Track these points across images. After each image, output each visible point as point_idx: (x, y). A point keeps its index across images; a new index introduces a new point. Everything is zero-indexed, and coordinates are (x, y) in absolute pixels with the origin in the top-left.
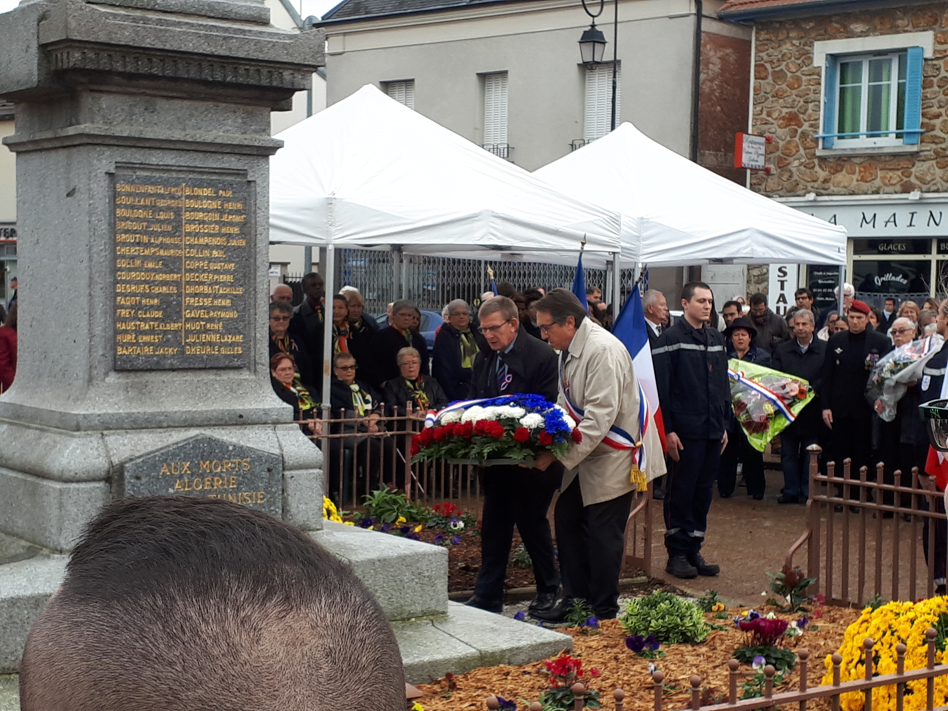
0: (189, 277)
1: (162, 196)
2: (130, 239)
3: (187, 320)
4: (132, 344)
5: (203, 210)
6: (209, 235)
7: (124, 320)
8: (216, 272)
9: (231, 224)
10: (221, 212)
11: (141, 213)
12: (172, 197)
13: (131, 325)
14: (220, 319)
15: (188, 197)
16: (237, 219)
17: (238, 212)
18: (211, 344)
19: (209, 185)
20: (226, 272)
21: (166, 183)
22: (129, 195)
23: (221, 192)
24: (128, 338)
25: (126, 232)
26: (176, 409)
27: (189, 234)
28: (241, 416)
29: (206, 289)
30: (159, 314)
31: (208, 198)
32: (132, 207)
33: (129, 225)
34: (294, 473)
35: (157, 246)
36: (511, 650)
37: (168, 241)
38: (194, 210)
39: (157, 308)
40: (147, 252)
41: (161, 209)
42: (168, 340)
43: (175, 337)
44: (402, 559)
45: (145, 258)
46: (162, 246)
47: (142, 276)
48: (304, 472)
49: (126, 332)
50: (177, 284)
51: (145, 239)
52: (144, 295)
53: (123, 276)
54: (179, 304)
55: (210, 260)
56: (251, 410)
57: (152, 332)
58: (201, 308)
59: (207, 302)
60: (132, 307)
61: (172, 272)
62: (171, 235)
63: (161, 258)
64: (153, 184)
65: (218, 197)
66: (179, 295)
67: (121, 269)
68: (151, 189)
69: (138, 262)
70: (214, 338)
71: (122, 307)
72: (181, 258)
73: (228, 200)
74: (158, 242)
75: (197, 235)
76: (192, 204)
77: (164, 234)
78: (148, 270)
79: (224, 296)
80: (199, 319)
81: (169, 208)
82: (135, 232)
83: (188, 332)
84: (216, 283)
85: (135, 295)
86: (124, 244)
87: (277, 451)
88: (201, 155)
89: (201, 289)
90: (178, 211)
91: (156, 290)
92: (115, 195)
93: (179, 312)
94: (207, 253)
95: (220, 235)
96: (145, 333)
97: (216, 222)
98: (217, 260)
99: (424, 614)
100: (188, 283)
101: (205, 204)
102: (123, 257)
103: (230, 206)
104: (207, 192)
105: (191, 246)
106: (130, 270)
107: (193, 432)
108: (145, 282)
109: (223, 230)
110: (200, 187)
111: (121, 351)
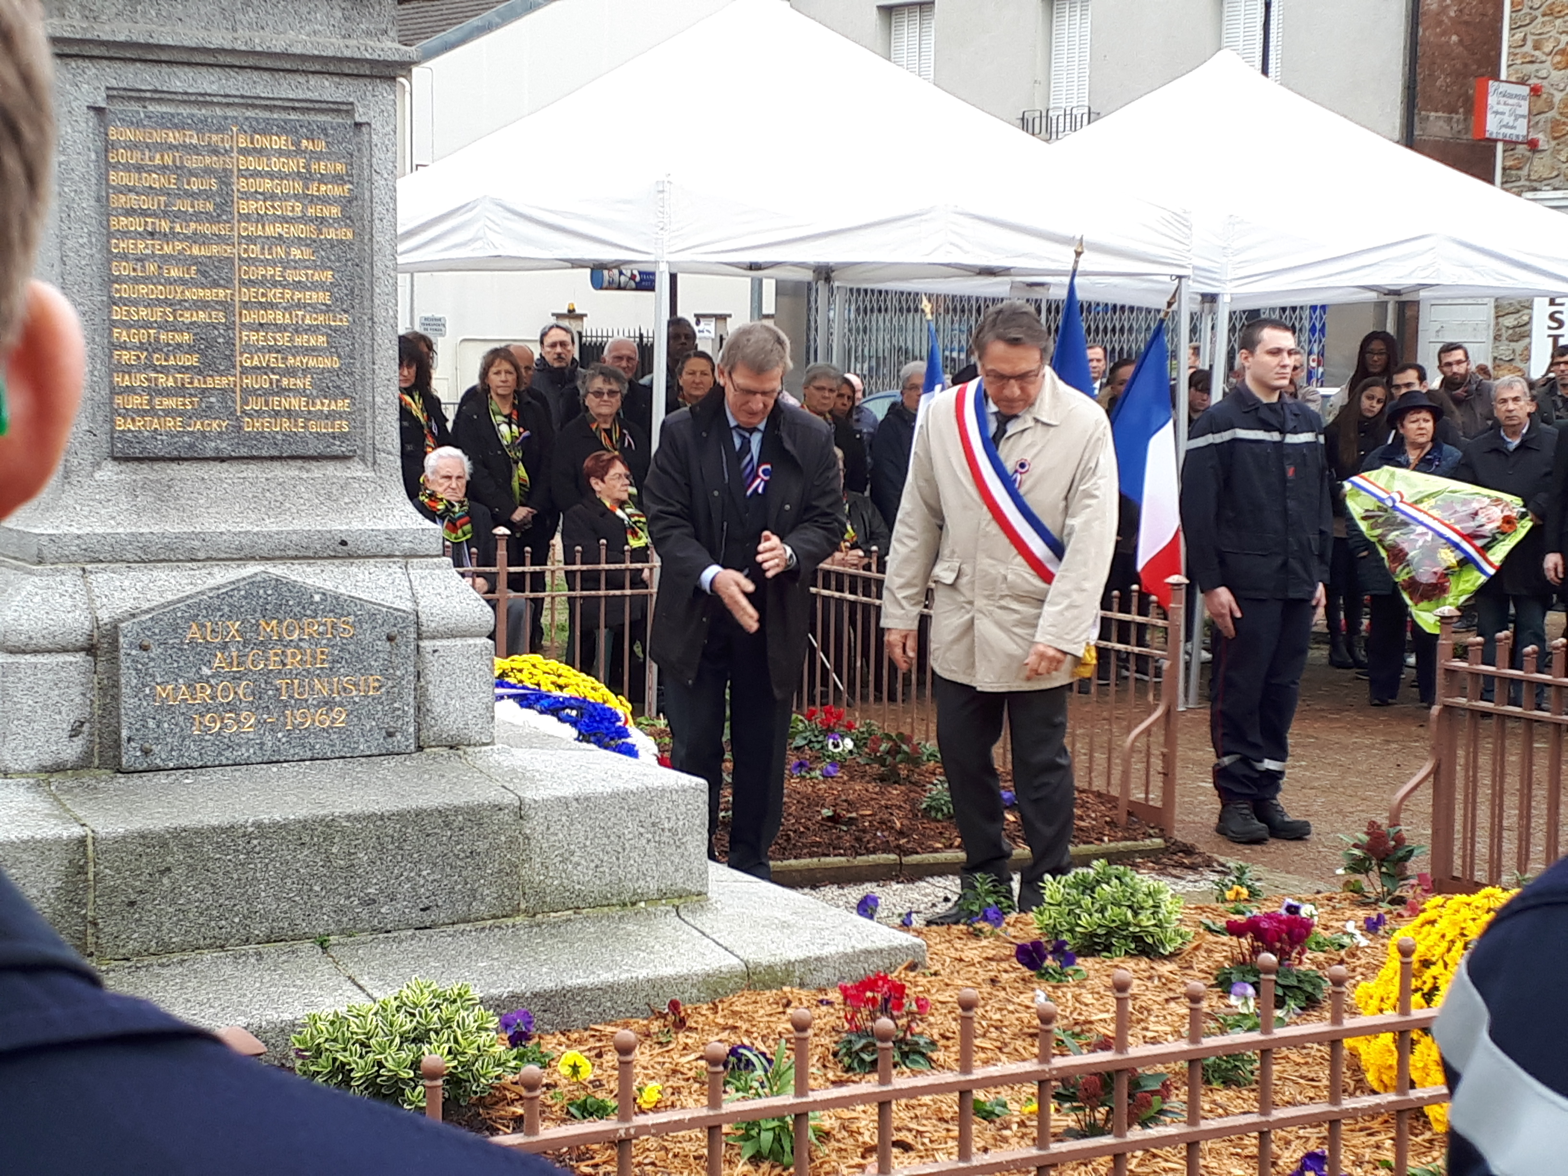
0: (247, 294)
1: (194, 150)
2: (135, 224)
3: (245, 371)
4: (142, 413)
5: (271, 176)
6: (285, 220)
7: (127, 370)
8: (298, 286)
9: (325, 200)
10: (307, 178)
11: (155, 180)
12: (215, 151)
13: (139, 380)
14: (306, 370)
15: (243, 152)
16: (336, 190)
17: (338, 179)
18: (291, 414)
19: (283, 129)
20: (316, 286)
21: (202, 126)
22: (132, 146)
23: (305, 143)
24: (136, 402)
25: (130, 212)
26: (223, 528)
27: (247, 218)
28: (344, 543)
29: (280, 317)
30: (193, 360)
31: (280, 153)
32: (139, 168)
33: (133, 200)
34: (438, 643)
35: (187, 238)
36: (805, 962)
37: (206, 229)
38: (256, 174)
39: (190, 349)
40: (168, 250)
41: (192, 173)
42: (210, 407)
43: (224, 401)
44: (621, 798)
45: (166, 259)
46: (196, 238)
47: (158, 292)
48: (459, 642)
49: (130, 390)
50: (225, 306)
51: (165, 226)
52: (163, 326)
53: (125, 291)
54: (230, 343)
55: (286, 264)
56: (362, 533)
57: (180, 391)
58: (270, 349)
59: (283, 340)
60: (141, 347)
61: (216, 284)
62: (212, 219)
63: (194, 260)
64: (181, 126)
65: (299, 152)
66: (230, 326)
67: (118, 280)
68: (174, 137)
69: (152, 268)
70: (296, 403)
71: (123, 347)
72: (229, 259)
73: (318, 156)
74: (188, 232)
75: (260, 219)
76: (253, 163)
77: (197, 216)
78: (170, 282)
79: (312, 330)
80: (269, 369)
81: (208, 171)
82: (144, 213)
83: (248, 392)
84: (299, 306)
85: (147, 325)
86: (125, 234)
87: (408, 606)
88: (266, 75)
89: (270, 316)
90: (224, 177)
91: (187, 317)
92: (106, 147)
93: (230, 358)
94: (280, 252)
95: (304, 219)
96: (167, 392)
97: (296, 197)
98: (297, 265)
99: (663, 895)
100: (245, 305)
101: (277, 164)
102: (124, 257)
103: (321, 168)
104: (280, 142)
105: (251, 240)
106: (136, 281)
108: (167, 302)
109: (311, 211)
110: (264, 132)
111: (121, 425)
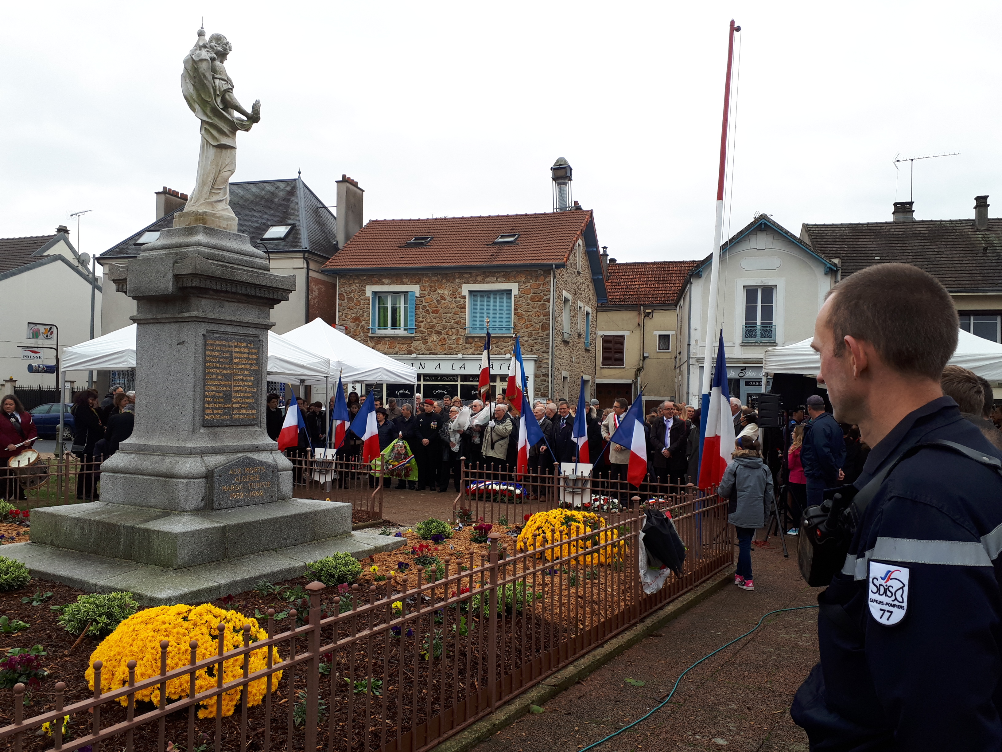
0: (235, 383)
1: (225, 346)
2: (211, 365)
3: (234, 403)
4: (211, 414)
5: (241, 353)
6: (244, 364)
7: (208, 403)
8: (246, 381)
9: (252, 359)
10: (248, 353)
11: (216, 354)
12: (229, 346)
13: (210, 406)
14: (247, 403)
15: (236, 347)
16: (255, 357)
17: (255, 354)
18: (243, 414)
19: (244, 341)
20: (250, 381)
21: (227, 340)
22: (212, 345)
23: (249, 345)
24: (210, 411)
25: (210, 362)
26: (231, 444)
27: (235, 363)
28: (257, 447)
29: (242, 389)
30: (222, 400)
31: (243, 347)
32: (213, 350)
33: (211, 359)
34: (281, 473)
35: (222, 368)
36: (386, 545)
37: (227, 366)
38: (238, 352)
39: (222, 397)
40: (218, 371)
41: (224, 352)
42: (226, 412)
43: (229, 411)
45: (218, 374)
46: (225, 369)
47: (215, 382)
48: (286, 472)
49: (208, 408)
50: (230, 386)
51: (218, 365)
52: (216, 391)
53: (208, 382)
54: (231, 396)
55: (244, 375)
56: (260, 445)
57: (219, 408)
58: (240, 397)
59: (242, 395)
60: (211, 397)
61: (228, 381)
62: (229, 364)
63: (224, 374)
64: (222, 340)
65: (247, 347)
66: (231, 391)
67: (207, 379)
68: (220, 343)
69: (214, 376)
70: (244, 411)
71: (207, 397)
72: (231, 374)
73: (251, 348)
74: (223, 367)
75: (238, 364)
76: (237, 349)
77: (225, 363)
78: (219, 380)
79: (249, 392)
80: (239, 402)
81: (228, 351)
82: (214, 362)
83: (234, 408)
84: (246, 386)
85: (213, 391)
86: (209, 367)
87: (275, 463)
88: (241, 328)
89: (239, 389)
90: (231, 353)
91: (222, 389)
92: (206, 345)
93: (230, 399)
94: (242, 372)
95: (248, 364)
96: (217, 409)
97: (246, 358)
98: (246, 375)
99: (343, 533)
100: (234, 386)
101: (242, 350)
102: (208, 373)
103: (252, 351)
104: (243, 344)
105: (236, 369)
106: (211, 379)
107: (240, 455)
108: (217, 385)
109: (250, 362)
110: (240, 342)
111: (206, 417)
